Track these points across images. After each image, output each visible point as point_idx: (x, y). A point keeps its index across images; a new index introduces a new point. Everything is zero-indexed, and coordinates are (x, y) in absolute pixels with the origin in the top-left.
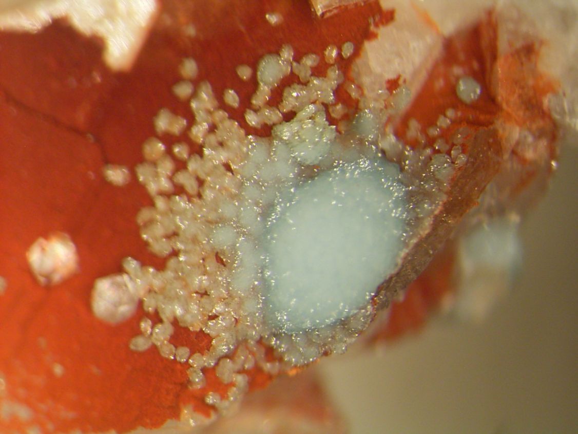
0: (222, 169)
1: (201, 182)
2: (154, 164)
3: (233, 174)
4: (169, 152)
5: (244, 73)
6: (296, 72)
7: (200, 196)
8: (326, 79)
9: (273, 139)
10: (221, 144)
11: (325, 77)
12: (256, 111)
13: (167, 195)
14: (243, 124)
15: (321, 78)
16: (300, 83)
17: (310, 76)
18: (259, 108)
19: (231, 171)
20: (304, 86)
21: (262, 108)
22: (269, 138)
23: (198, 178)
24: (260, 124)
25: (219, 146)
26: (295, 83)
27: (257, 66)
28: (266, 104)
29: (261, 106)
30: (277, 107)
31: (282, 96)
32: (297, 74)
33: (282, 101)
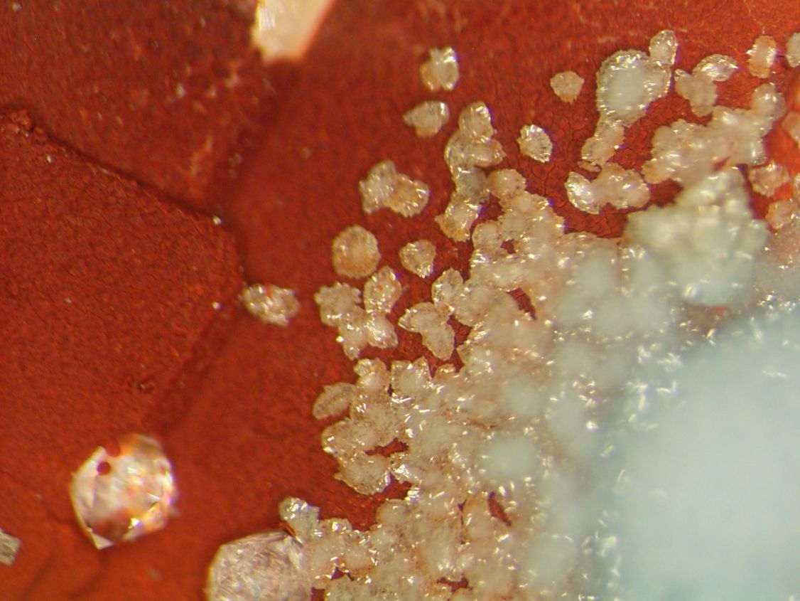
0: (511, 304)
1: (461, 332)
2: (360, 284)
3: (533, 316)
4: (390, 258)
5: (567, 85)
6: (682, 90)
7: (457, 362)
8: (748, 113)
9: (628, 244)
10: (509, 247)
11: (748, 108)
12: (591, 176)
13: (385, 356)
14: (561, 204)
15: (738, 111)
16: (690, 118)
17: (715, 105)
18: (596, 169)
19: (531, 310)
20: (701, 127)
21: (604, 170)
22: (618, 240)
23: (453, 321)
24: (598, 208)
25: (504, 251)
26: (681, 117)
27: (597, 74)
28: (613, 160)
29: (602, 163)
30: (639, 170)
31: (650, 147)
32: (686, 97)
33: (650, 157)
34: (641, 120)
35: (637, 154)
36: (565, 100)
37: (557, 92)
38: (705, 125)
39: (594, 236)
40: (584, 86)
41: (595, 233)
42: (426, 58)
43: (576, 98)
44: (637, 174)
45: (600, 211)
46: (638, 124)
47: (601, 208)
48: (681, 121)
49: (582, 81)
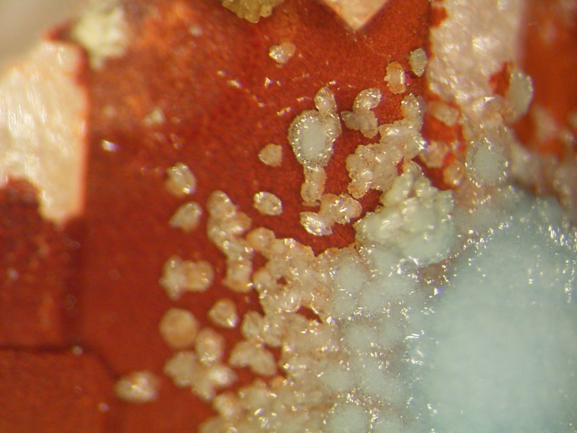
0: (301, 319)
1: (276, 353)
2: (192, 348)
3: (319, 321)
4: (205, 322)
5: (272, 155)
6: (351, 125)
7: (282, 373)
8: (403, 122)
10: (282, 281)
11: (402, 118)
12: (316, 209)
13: (231, 389)
14: (303, 238)
15: (396, 123)
16: (365, 141)
17: (379, 126)
18: (318, 204)
19: (316, 317)
20: (376, 145)
21: (323, 202)
22: (353, 245)
23: (267, 348)
24: (330, 229)
25: (280, 286)
26: (359, 144)
27: (288, 138)
28: (325, 192)
29: (319, 198)
30: (346, 192)
31: (348, 173)
32: (356, 129)
33: (350, 180)
34: (333, 157)
35: (340, 181)
36: (274, 165)
37: (266, 163)
38: (378, 143)
39: (336, 249)
40: (283, 151)
41: (336, 246)
42: (166, 177)
43: (281, 161)
44: (346, 195)
45: (333, 231)
46: (332, 160)
47: (332, 227)
48: (361, 147)
49: (280, 147)
